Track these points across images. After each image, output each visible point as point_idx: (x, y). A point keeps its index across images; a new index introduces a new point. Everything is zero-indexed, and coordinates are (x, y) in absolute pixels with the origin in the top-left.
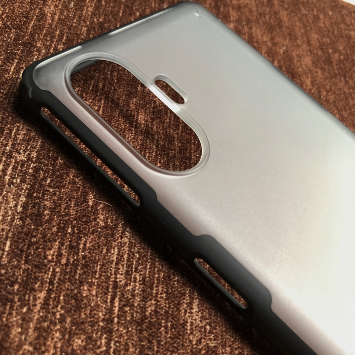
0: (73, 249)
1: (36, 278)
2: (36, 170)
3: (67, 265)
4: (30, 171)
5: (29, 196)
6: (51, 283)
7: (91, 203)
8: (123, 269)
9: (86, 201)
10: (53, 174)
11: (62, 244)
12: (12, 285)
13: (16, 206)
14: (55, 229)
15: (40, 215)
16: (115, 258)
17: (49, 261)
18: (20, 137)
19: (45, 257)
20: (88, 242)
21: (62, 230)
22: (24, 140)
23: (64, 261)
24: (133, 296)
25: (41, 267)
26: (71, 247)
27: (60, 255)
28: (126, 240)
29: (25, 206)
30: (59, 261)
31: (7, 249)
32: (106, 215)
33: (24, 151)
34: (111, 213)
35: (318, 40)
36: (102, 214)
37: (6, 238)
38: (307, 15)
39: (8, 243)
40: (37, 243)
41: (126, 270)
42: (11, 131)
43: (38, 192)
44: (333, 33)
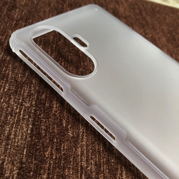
0: (58, 150)
1: (41, 168)
2: (36, 110)
3: (56, 159)
4: (33, 111)
5: (33, 124)
6: (49, 169)
7: (64, 125)
8: (84, 159)
9: (62, 124)
10: (44, 112)
11: (52, 148)
12: (29, 173)
13: (27, 130)
14: (48, 141)
15: (40, 134)
16: (80, 153)
17: (47, 158)
18: (26, 94)
19: (45, 156)
20: (65, 146)
21: (51, 140)
22: (28, 96)
23: (54, 157)
24: (91, 172)
25: (43, 161)
26: (57, 149)
27: (52, 154)
28: (85, 143)
29: (32, 130)
30: (52, 158)
31: (25, 153)
32: (72, 131)
33: (28, 101)
34: (75, 129)
35: (167, 29)
36: (71, 131)
37: (24, 148)
38: (159, 17)
39: (25, 150)
40: (39, 149)
41: (86, 159)
42: (21, 92)
43: (38, 122)
44: (174, 25)
